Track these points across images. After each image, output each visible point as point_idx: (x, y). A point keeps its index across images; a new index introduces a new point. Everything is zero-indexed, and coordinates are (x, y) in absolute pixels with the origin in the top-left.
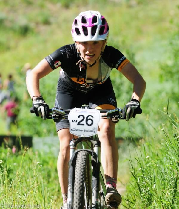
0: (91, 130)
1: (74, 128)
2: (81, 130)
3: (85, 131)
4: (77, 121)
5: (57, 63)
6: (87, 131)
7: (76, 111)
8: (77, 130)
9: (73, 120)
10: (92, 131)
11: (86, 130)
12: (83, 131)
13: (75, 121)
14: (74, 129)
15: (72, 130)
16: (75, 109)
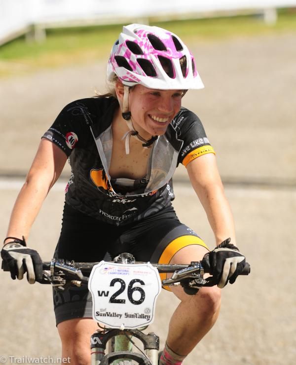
0: (140, 314)
1: (101, 310)
2: (118, 313)
3: (127, 315)
4: (108, 292)
5: (69, 137)
6: (132, 316)
7: (106, 268)
8: (108, 314)
9: (99, 292)
10: (142, 316)
11: (129, 313)
12: (124, 316)
13: (103, 292)
14: (103, 313)
15: (98, 314)
16: (103, 264)
